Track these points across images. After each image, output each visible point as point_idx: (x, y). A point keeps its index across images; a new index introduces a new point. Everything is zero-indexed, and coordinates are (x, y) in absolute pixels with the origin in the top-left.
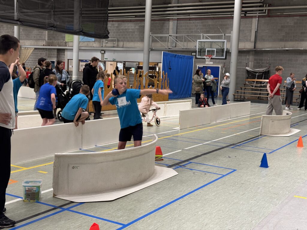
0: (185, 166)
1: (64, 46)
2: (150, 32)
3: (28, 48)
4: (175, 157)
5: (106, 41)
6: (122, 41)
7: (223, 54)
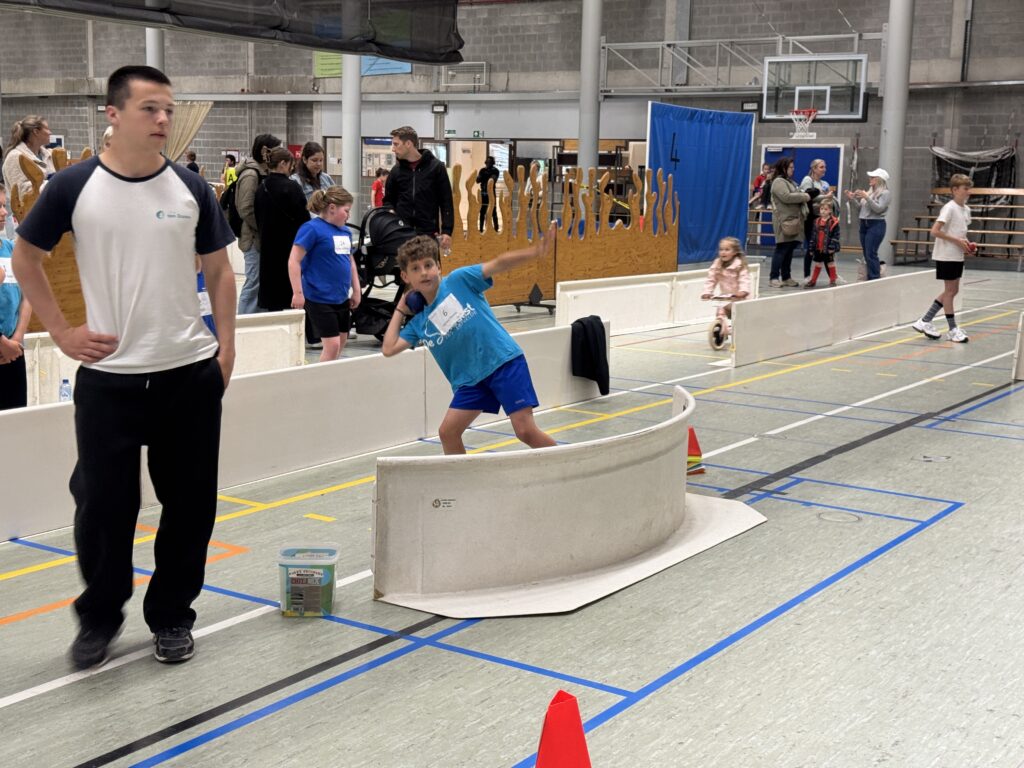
0: (784, 494)
1: (310, 93)
2: (602, 35)
3: (192, 101)
4: (742, 463)
5: (450, 73)
6: (504, 68)
7: (855, 104)
